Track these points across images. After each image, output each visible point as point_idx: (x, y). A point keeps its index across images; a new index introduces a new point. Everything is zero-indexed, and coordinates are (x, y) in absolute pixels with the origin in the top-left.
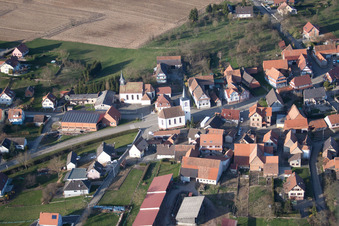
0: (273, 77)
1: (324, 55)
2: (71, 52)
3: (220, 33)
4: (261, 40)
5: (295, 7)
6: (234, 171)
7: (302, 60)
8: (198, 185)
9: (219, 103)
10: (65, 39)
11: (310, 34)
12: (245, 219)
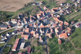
0: (38, 17)
1: (47, 12)
2: (4, 13)
3: (30, 8)
4: (36, 10)
5: (42, 3)
6: (31, 37)
7: (43, 13)
8: (24, 40)
9: (29, 22)
10: (3, 10)
11: (45, 8)
12: (32, 47)
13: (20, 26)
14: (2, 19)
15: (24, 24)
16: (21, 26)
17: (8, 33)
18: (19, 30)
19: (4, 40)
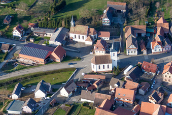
13: (101, 66)
14: (34, 13)
15: (123, 57)
16: (106, 65)
17: (44, 88)
18: (93, 81)
19: (18, 113)
